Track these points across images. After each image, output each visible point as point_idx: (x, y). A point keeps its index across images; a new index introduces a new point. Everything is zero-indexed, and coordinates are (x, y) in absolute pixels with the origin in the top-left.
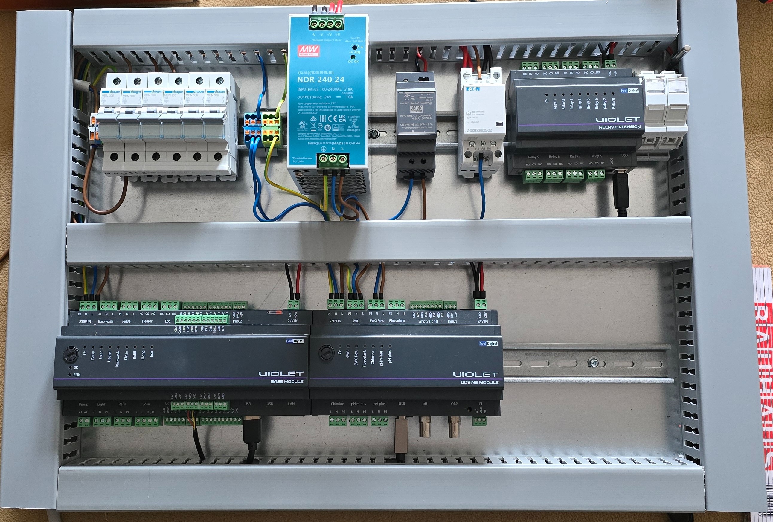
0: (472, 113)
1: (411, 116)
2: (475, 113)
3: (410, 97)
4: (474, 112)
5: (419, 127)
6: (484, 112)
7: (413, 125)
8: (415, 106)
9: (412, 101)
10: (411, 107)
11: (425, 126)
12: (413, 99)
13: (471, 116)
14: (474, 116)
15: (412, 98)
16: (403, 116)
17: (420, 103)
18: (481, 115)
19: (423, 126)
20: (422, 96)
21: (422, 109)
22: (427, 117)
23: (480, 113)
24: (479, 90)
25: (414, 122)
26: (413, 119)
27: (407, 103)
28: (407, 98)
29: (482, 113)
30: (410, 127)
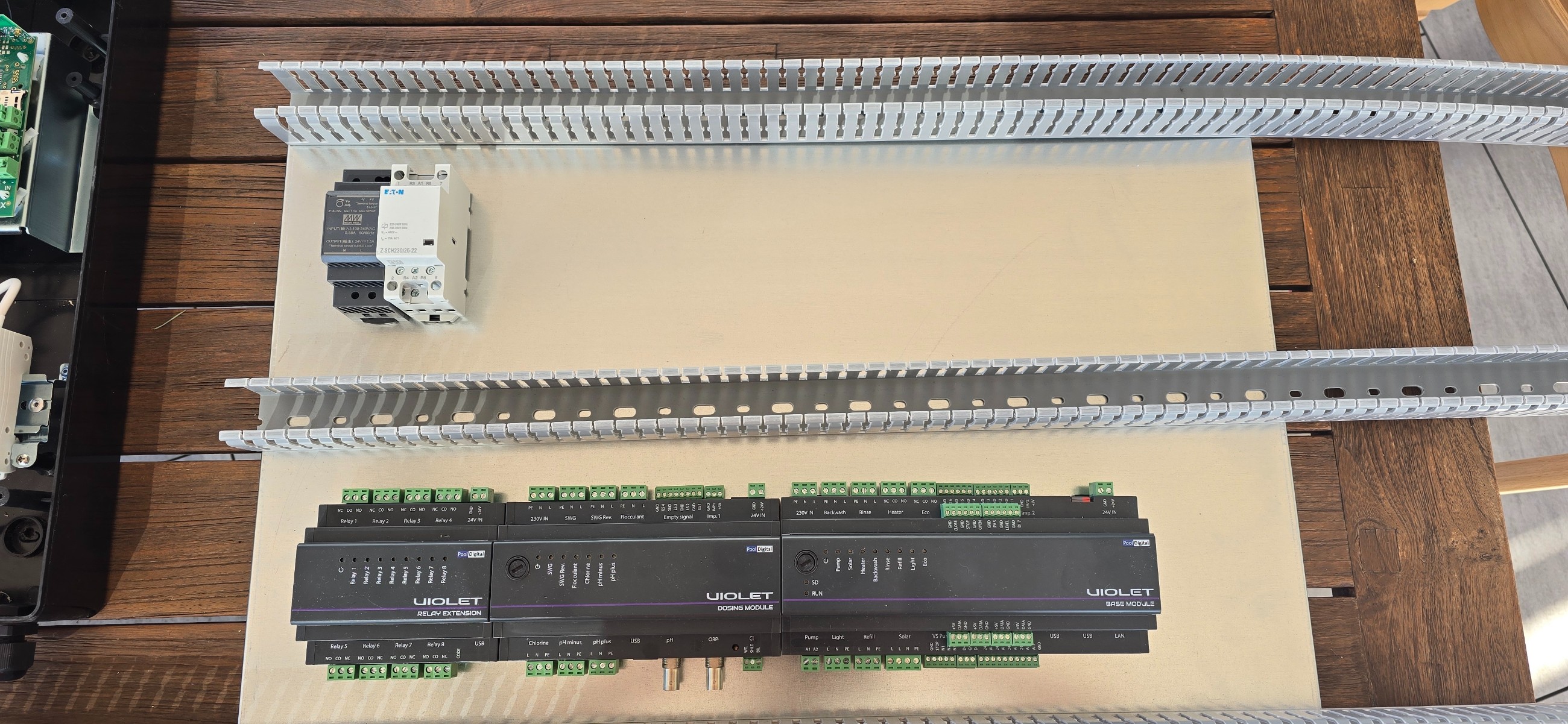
0: (389, 226)
1: (342, 229)
2: (394, 226)
3: (344, 202)
4: (393, 224)
5: (353, 244)
6: (406, 224)
7: (345, 241)
8: (350, 215)
9: (347, 208)
10: (345, 216)
11: (362, 243)
12: (349, 205)
13: (388, 230)
14: (392, 230)
15: (347, 203)
16: (331, 229)
17: (358, 211)
18: (403, 228)
19: (359, 244)
20: (362, 202)
21: (360, 219)
22: (367, 231)
23: (401, 226)
24: (402, 193)
25: (348, 237)
26: (346, 233)
27: (339, 211)
28: (340, 204)
29: (404, 226)
30: (340, 244)
